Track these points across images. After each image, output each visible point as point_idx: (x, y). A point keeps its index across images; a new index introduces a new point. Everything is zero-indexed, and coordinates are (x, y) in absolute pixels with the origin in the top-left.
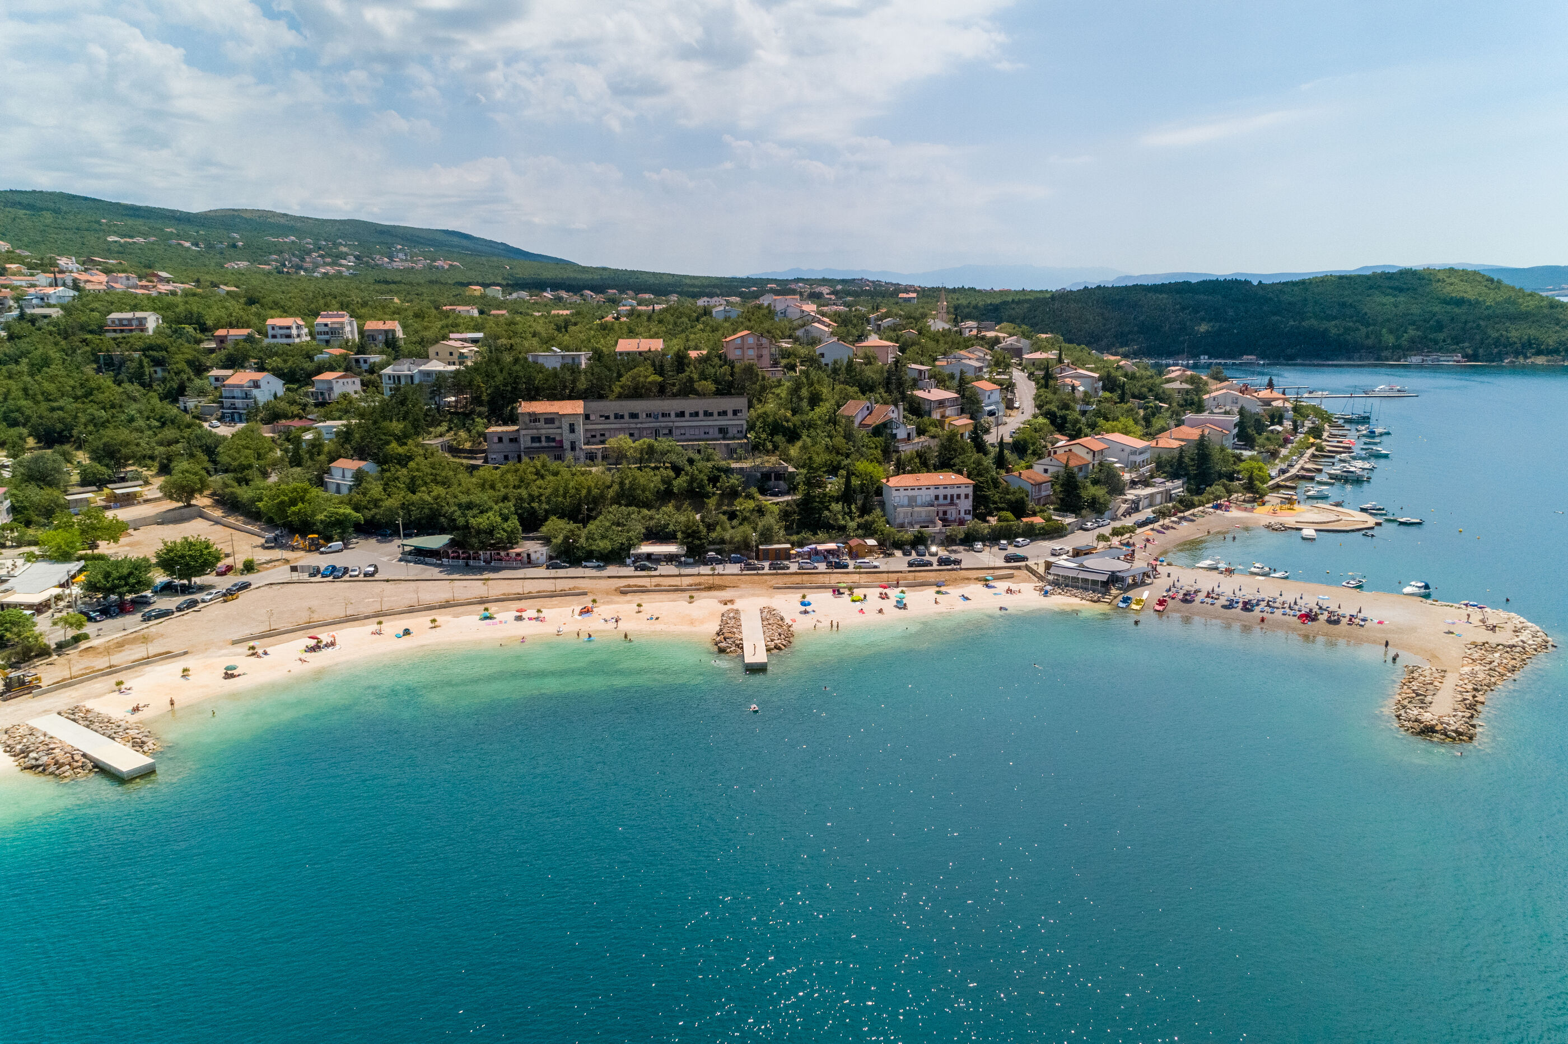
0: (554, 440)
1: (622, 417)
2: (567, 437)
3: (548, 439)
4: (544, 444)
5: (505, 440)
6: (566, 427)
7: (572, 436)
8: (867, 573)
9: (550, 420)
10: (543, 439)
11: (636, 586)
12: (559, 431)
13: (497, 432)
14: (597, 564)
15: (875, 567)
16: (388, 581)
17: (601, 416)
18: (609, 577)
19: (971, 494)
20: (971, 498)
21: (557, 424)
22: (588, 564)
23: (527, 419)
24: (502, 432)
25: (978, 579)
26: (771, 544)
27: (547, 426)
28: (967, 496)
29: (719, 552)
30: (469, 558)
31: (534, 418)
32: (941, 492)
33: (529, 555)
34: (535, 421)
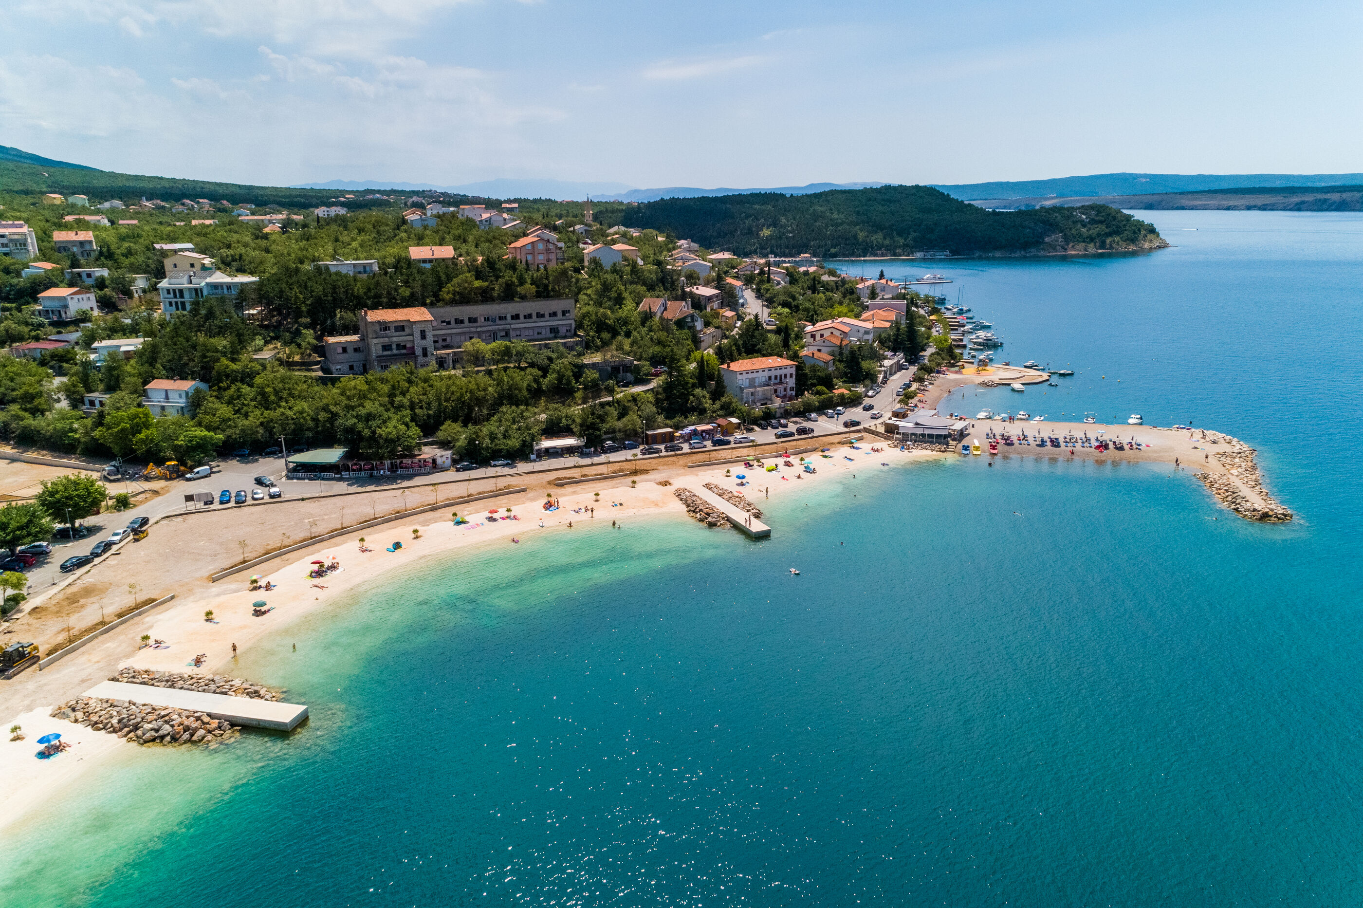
0: (404, 347)
1: (462, 322)
2: (419, 344)
3: (399, 346)
4: (395, 352)
5: (350, 350)
6: (417, 334)
7: (423, 343)
8: (749, 447)
9: (401, 327)
10: (394, 347)
11: (565, 478)
12: (410, 338)
13: (341, 343)
14: (506, 462)
15: (753, 441)
16: (303, 500)
17: (442, 322)
18: (529, 473)
19: (794, 373)
20: (794, 377)
21: (407, 331)
22: (497, 463)
23: (377, 328)
24: (347, 342)
25: (841, 443)
26: (654, 429)
27: (397, 334)
28: (791, 375)
29: (613, 439)
30: (372, 469)
31: (384, 326)
32: (773, 373)
33: (434, 461)
34: (385, 329)
